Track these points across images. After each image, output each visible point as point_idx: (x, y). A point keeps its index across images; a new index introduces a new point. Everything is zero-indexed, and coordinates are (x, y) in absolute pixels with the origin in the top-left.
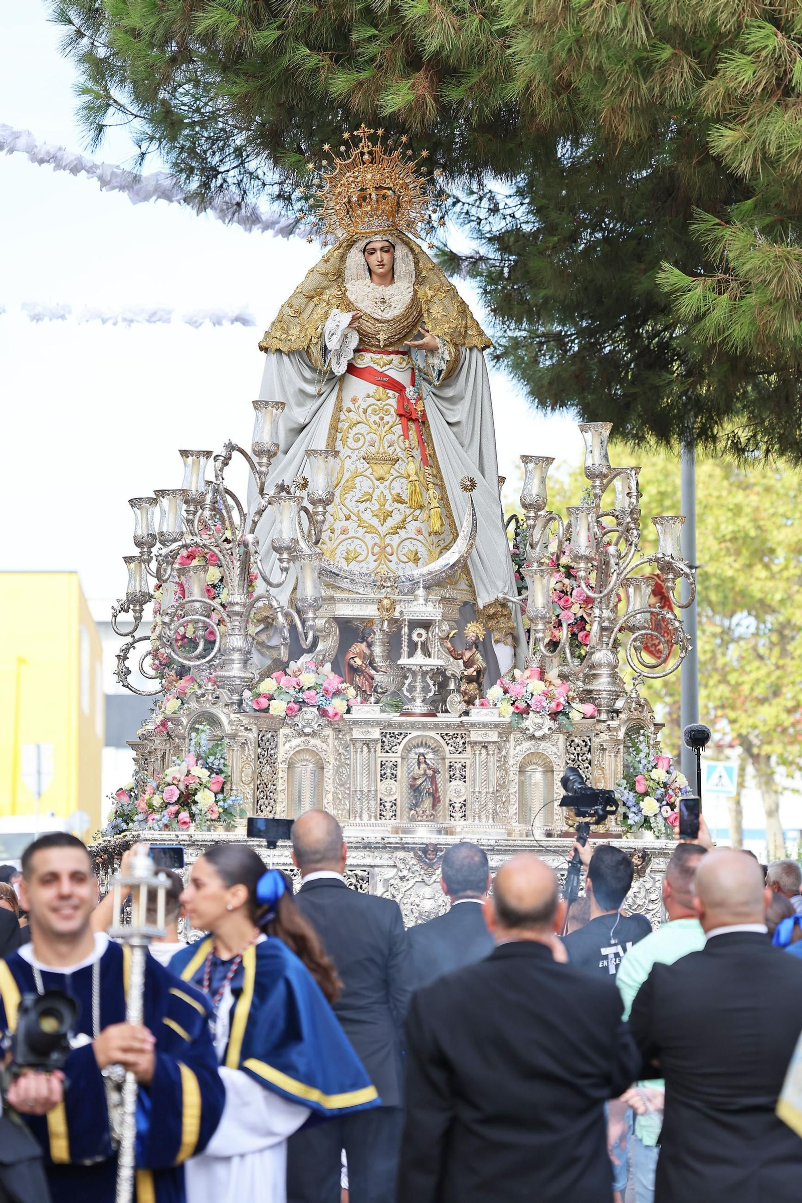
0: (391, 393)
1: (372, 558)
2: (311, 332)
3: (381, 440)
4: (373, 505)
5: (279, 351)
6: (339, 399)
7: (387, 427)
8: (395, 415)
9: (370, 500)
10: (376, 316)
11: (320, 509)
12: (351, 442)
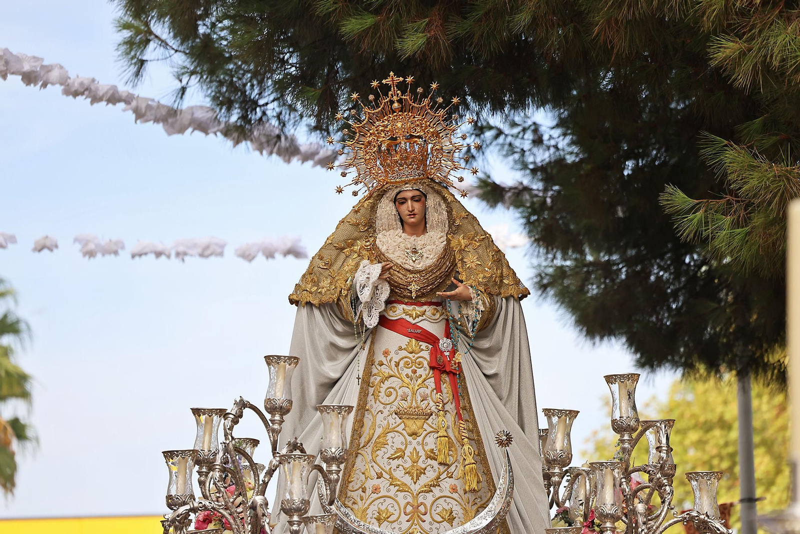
0: (424, 345)
1: (404, 518)
2: (341, 284)
3: (414, 394)
4: (406, 462)
5: (309, 304)
6: (371, 353)
7: (420, 381)
8: (428, 368)
9: (402, 457)
10: (407, 267)
11: (334, 468)
12: (382, 397)
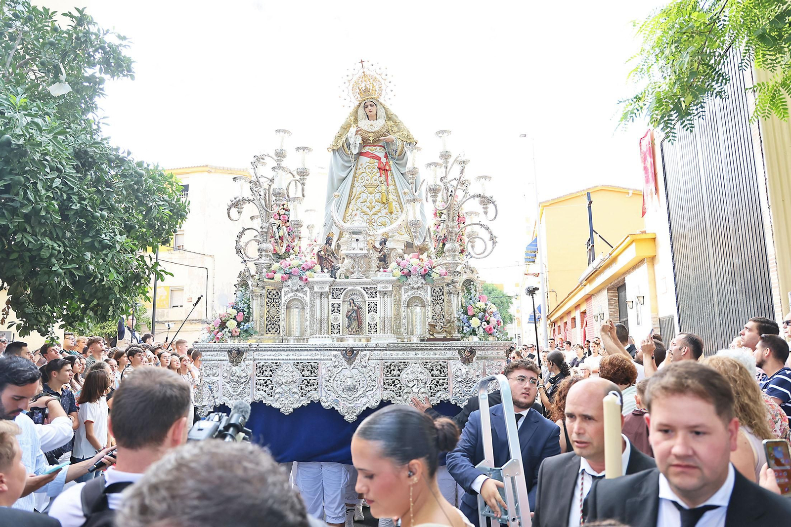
0: (376, 161)
3: (371, 178)
4: (367, 204)
5: (334, 150)
6: (357, 166)
7: (374, 174)
8: (377, 169)
9: (366, 202)
10: (368, 131)
12: (360, 181)
